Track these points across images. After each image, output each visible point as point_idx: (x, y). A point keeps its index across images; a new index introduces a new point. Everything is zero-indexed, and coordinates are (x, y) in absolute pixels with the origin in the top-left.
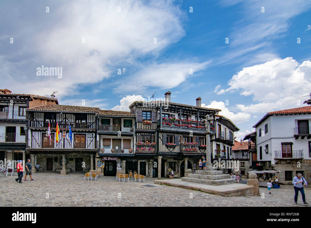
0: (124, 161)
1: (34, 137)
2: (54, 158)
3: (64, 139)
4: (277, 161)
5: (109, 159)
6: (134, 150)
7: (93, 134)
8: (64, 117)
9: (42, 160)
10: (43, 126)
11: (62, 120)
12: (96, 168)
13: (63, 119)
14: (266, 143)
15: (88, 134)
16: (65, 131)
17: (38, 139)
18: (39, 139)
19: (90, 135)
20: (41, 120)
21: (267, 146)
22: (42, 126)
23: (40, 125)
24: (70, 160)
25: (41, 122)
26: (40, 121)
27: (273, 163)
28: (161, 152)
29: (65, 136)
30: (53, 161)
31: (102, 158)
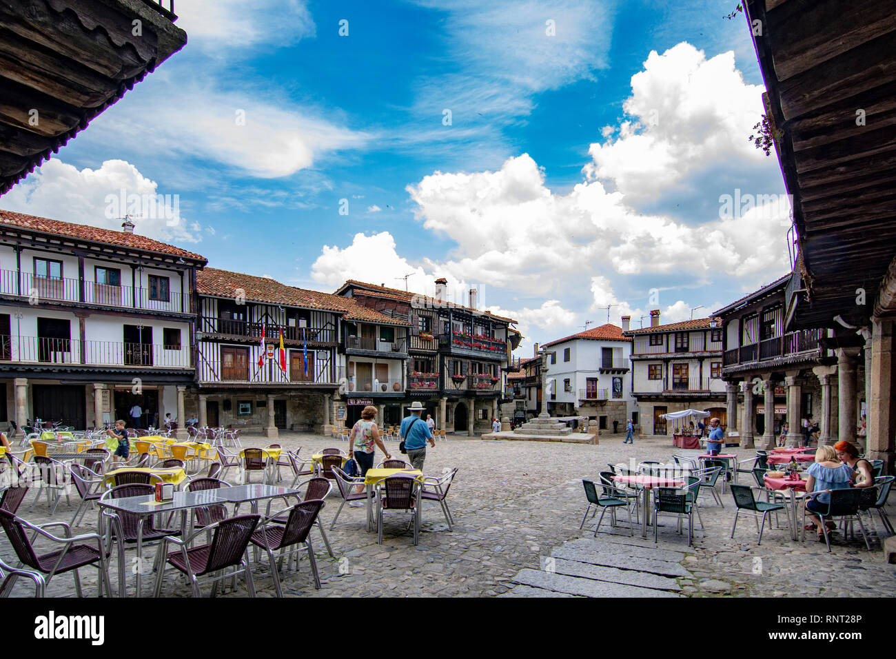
0: (383, 407)
1: (202, 354)
2: (221, 402)
3: (271, 360)
4: (582, 403)
5: (358, 403)
6: (403, 386)
7: (327, 353)
8: (264, 312)
9: (193, 407)
10: (216, 328)
11: (259, 318)
12: (335, 421)
13: (262, 317)
14: (566, 377)
15: (317, 352)
16: (272, 343)
17: (212, 360)
18: (216, 360)
19: (322, 354)
20: (212, 316)
21: (567, 381)
22: (214, 330)
23: (210, 325)
24: (258, 406)
25: (211, 320)
26: (209, 318)
27: (577, 405)
28: (447, 390)
29: (273, 354)
30: (220, 408)
31: (346, 401)
